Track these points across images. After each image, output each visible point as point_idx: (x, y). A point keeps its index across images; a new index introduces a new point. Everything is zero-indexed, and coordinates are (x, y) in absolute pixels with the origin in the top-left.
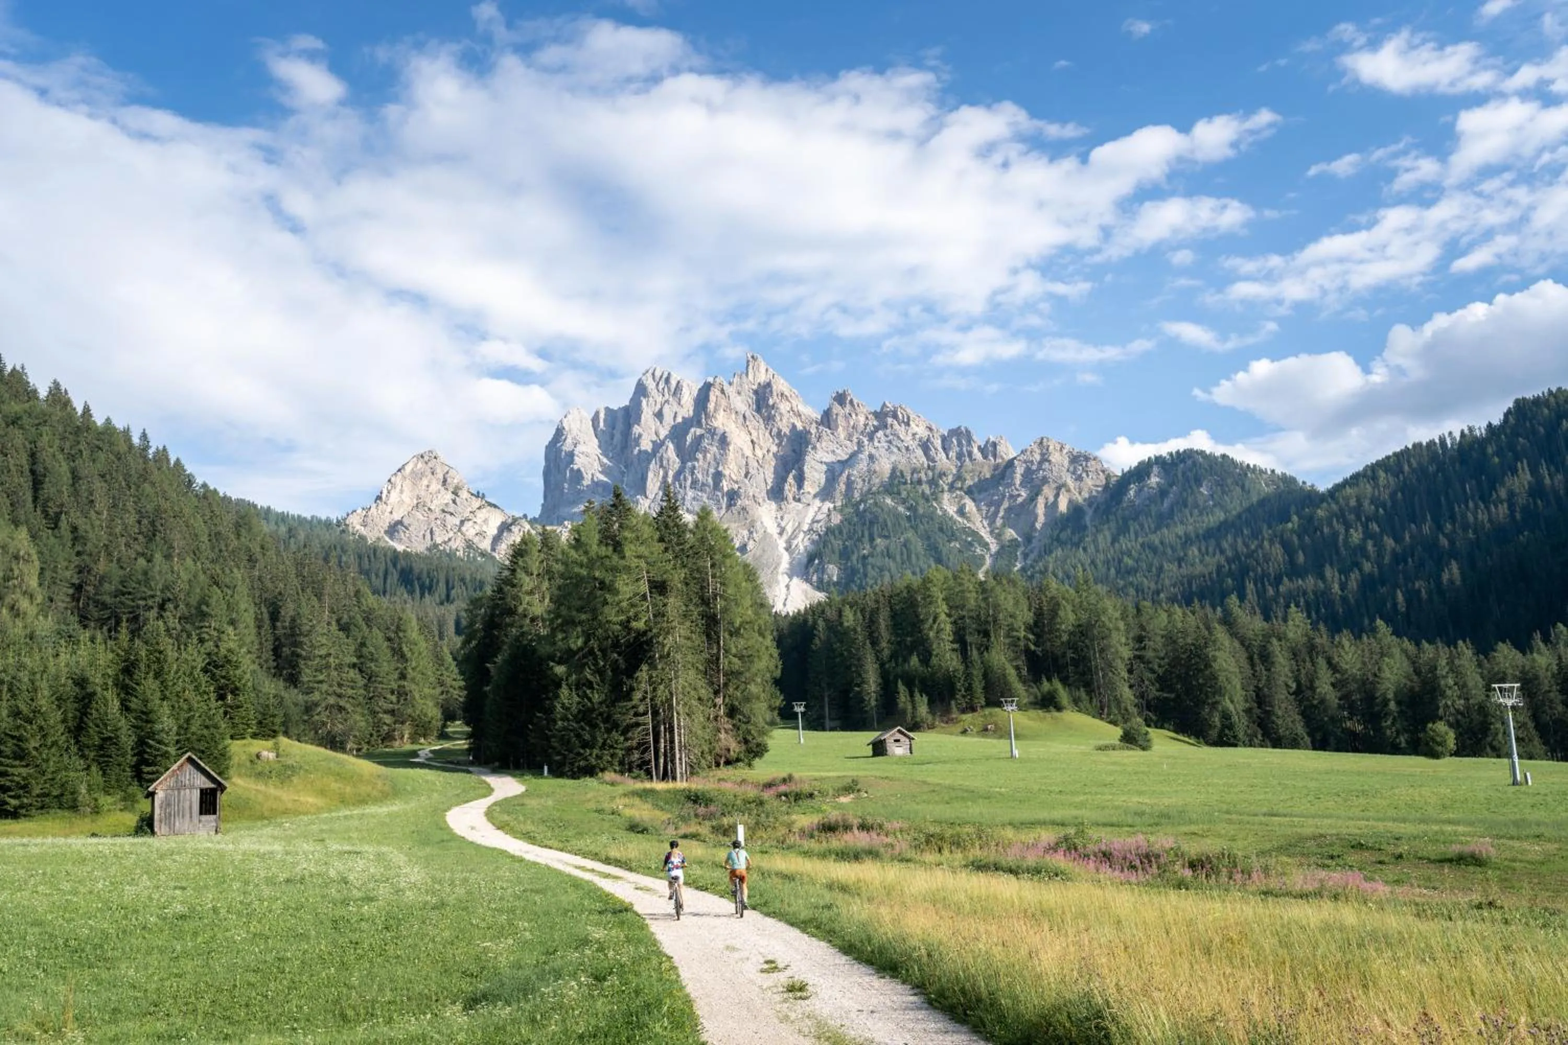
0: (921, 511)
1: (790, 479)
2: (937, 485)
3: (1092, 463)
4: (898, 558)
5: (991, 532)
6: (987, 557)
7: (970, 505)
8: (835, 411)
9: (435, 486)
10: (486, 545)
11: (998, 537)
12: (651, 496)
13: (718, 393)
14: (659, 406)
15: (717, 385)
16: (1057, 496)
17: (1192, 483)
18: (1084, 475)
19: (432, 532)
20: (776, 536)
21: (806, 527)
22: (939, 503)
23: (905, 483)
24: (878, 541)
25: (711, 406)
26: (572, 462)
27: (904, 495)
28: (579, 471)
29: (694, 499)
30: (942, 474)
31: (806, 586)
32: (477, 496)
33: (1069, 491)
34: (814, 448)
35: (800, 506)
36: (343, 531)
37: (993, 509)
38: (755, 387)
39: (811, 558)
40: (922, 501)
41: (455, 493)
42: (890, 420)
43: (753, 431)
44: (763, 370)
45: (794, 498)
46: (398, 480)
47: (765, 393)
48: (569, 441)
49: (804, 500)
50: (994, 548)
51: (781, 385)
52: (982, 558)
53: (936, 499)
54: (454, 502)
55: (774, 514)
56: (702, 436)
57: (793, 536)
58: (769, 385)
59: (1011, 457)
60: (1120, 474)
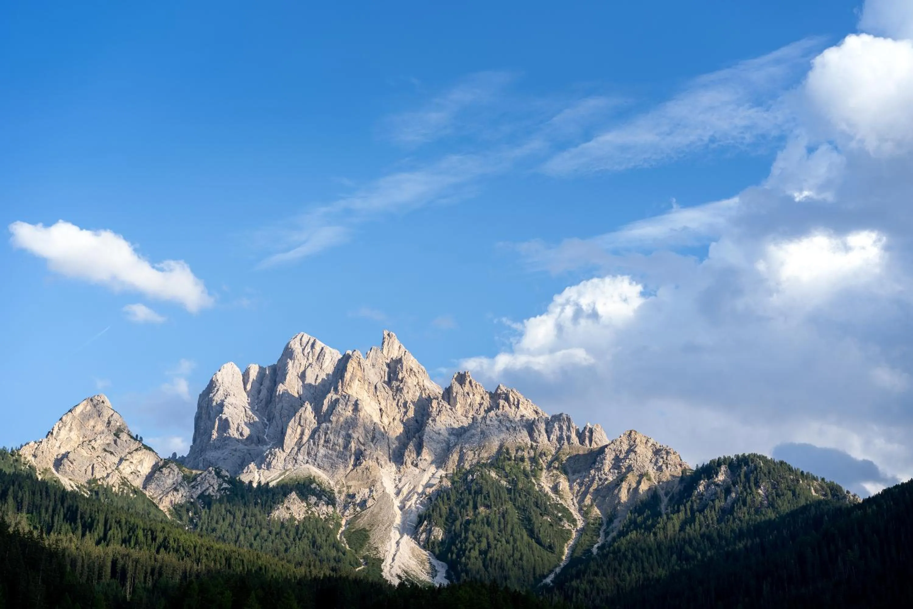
0: (520, 486)
1: (411, 446)
2: (537, 463)
3: (672, 457)
4: (496, 526)
5: (580, 510)
6: (574, 532)
7: (564, 484)
8: (455, 390)
9: (101, 427)
10: (138, 483)
11: (585, 514)
12: (288, 451)
13: (355, 365)
14: (302, 369)
15: (354, 358)
16: (639, 483)
17: (752, 484)
18: (664, 467)
19: (93, 468)
20: (393, 496)
21: (420, 490)
22: (537, 479)
23: (510, 459)
24: (482, 509)
25: (348, 376)
26: (221, 412)
27: (508, 469)
28: (226, 420)
29: (325, 456)
30: (544, 454)
31: (413, 544)
32: (136, 439)
33: (649, 479)
34: (434, 420)
35: (417, 471)
36: (17, 460)
37: (583, 489)
38: (388, 361)
39: (421, 519)
40: (522, 477)
41: (117, 435)
42: (502, 402)
43: (382, 401)
44: (396, 347)
45: (412, 463)
46: (67, 419)
47: (396, 368)
48: (221, 392)
49: (420, 465)
50: (580, 524)
51: (411, 361)
52: (569, 532)
53: (535, 476)
54: (115, 442)
55: (393, 475)
56: (337, 401)
57: (408, 498)
58: (399, 361)
59: (605, 444)
60: (695, 469)
